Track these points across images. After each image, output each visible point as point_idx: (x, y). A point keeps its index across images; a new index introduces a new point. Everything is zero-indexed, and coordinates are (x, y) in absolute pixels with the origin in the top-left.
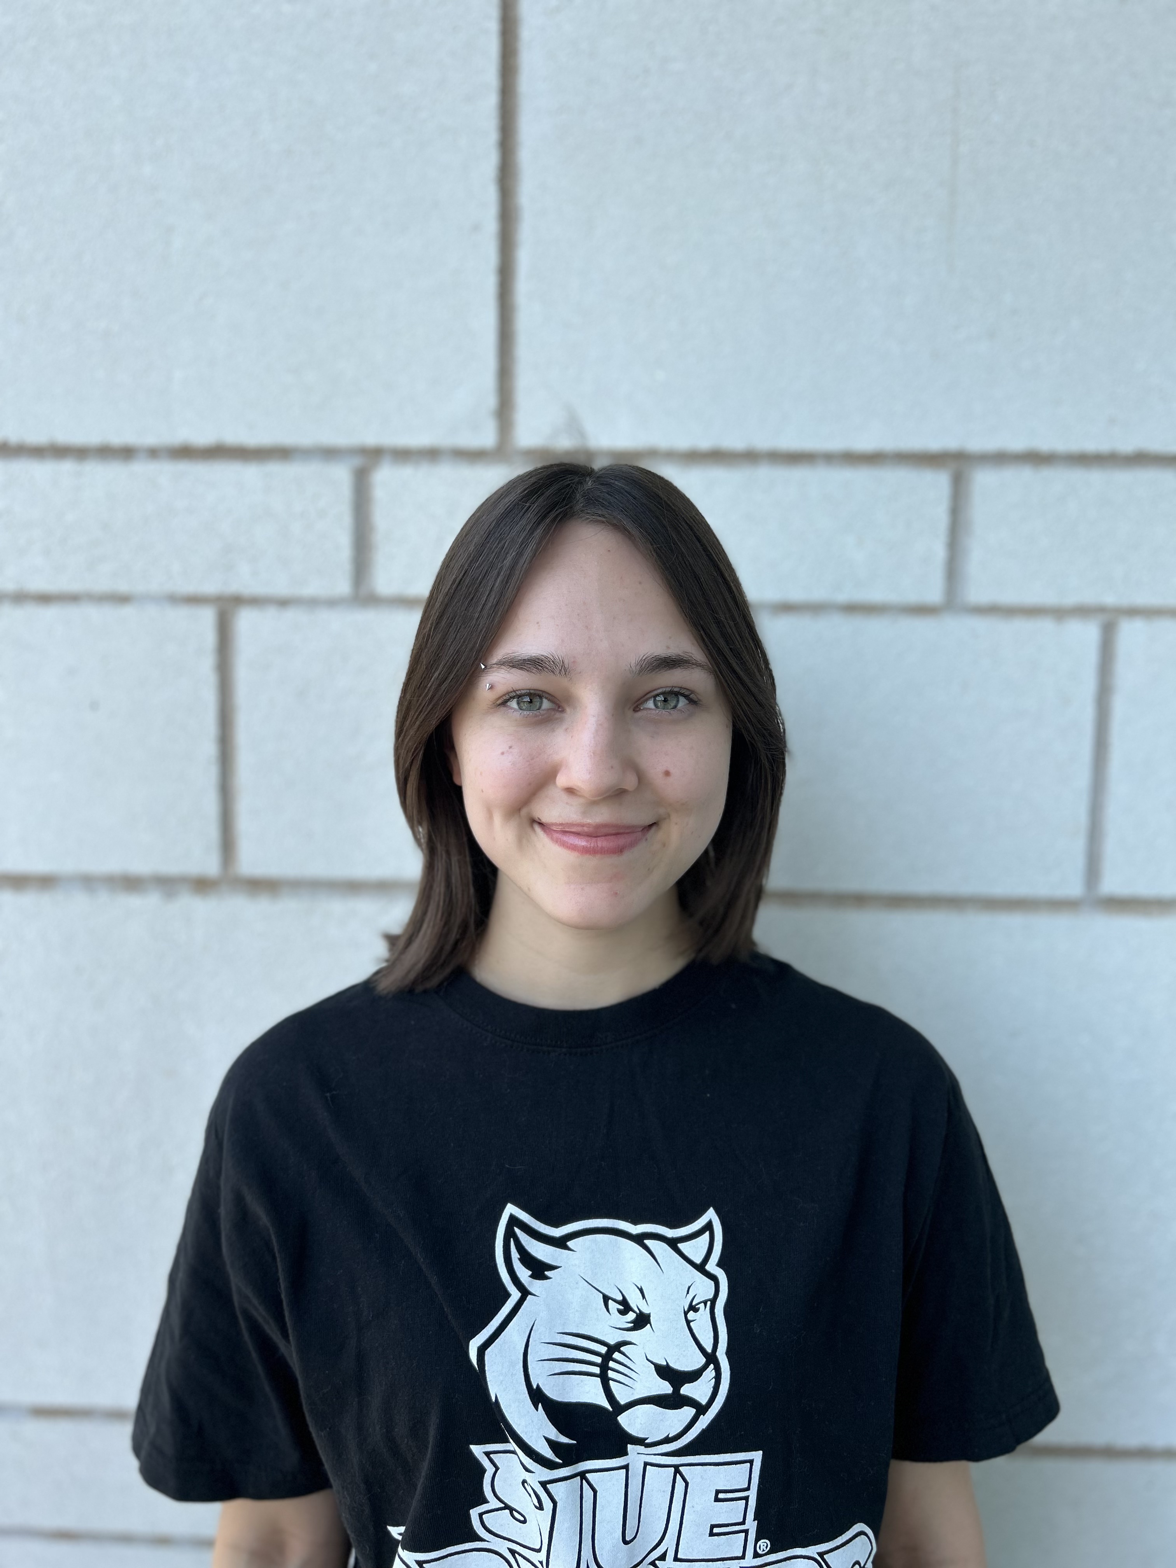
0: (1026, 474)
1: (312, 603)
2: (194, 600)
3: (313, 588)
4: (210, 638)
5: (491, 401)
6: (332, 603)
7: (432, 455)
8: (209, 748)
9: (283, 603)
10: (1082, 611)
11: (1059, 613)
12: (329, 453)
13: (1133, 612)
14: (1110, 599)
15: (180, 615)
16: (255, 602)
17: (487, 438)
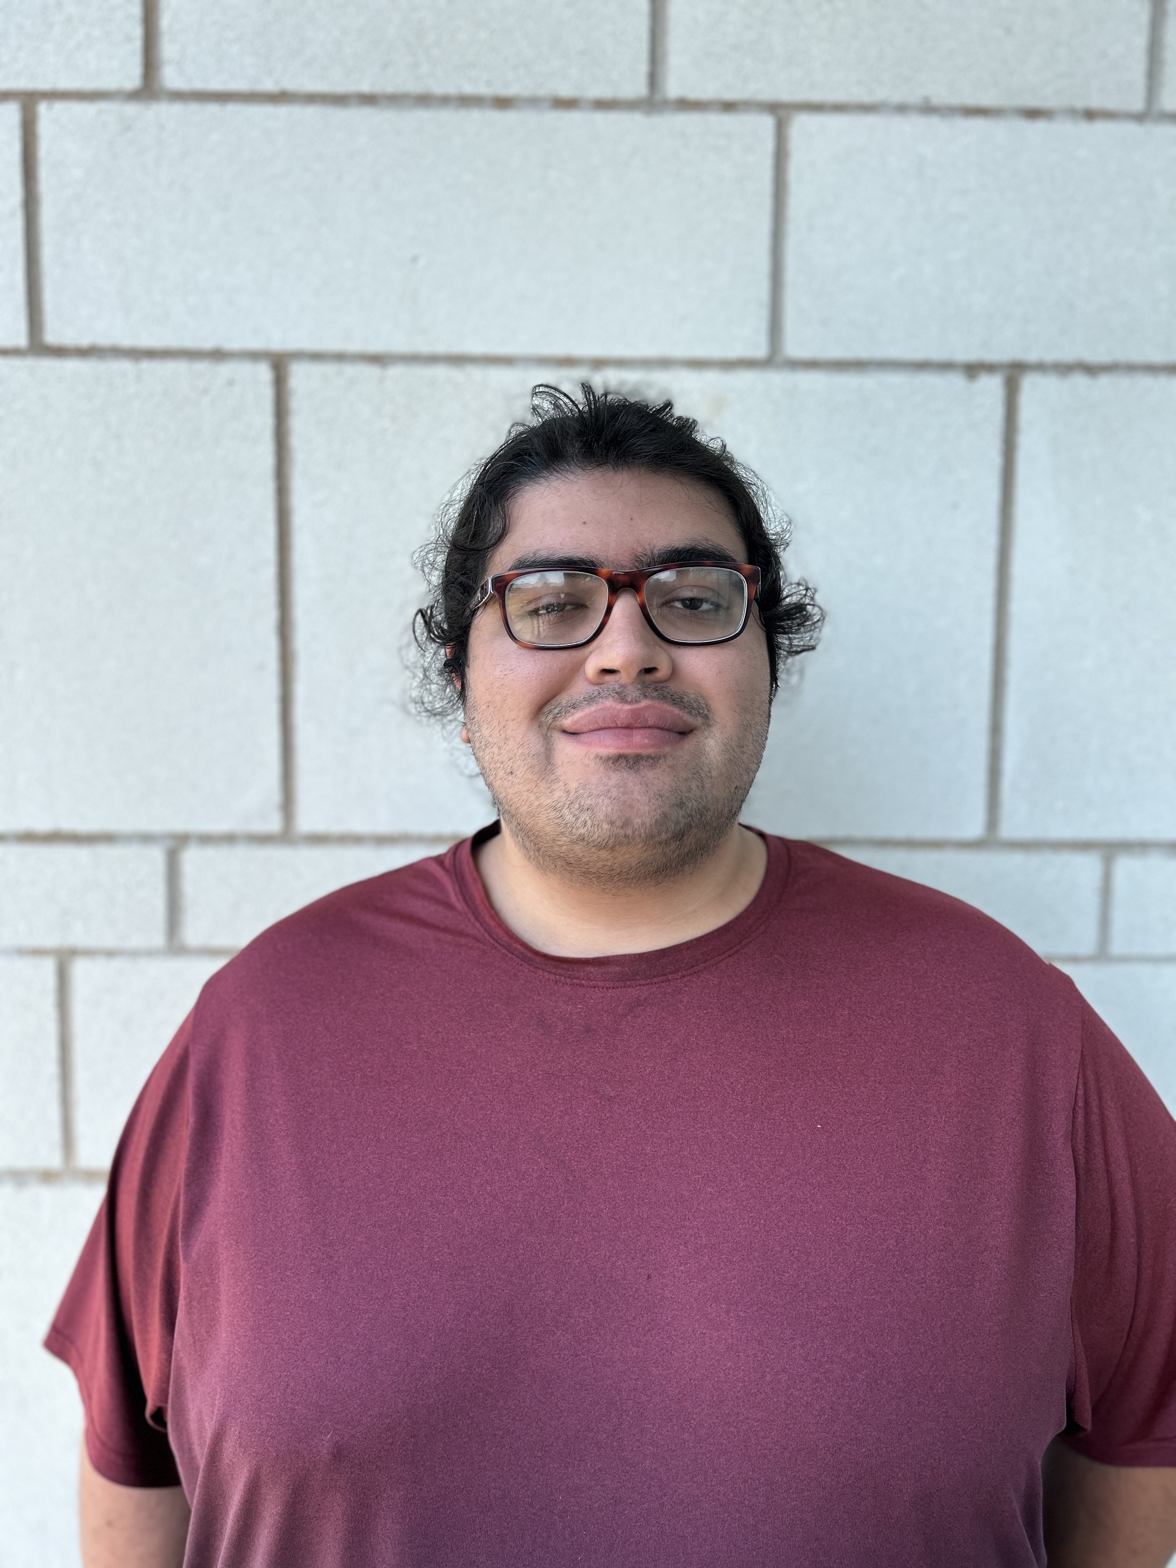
1: (134, 954)
2: (38, 952)
3: (135, 941)
4: (51, 982)
5: (276, 797)
6: (150, 953)
7: (229, 839)
8: (52, 1068)
9: (111, 954)
12: (146, 838)
15: (26, 967)
16: (89, 953)
17: (274, 824)
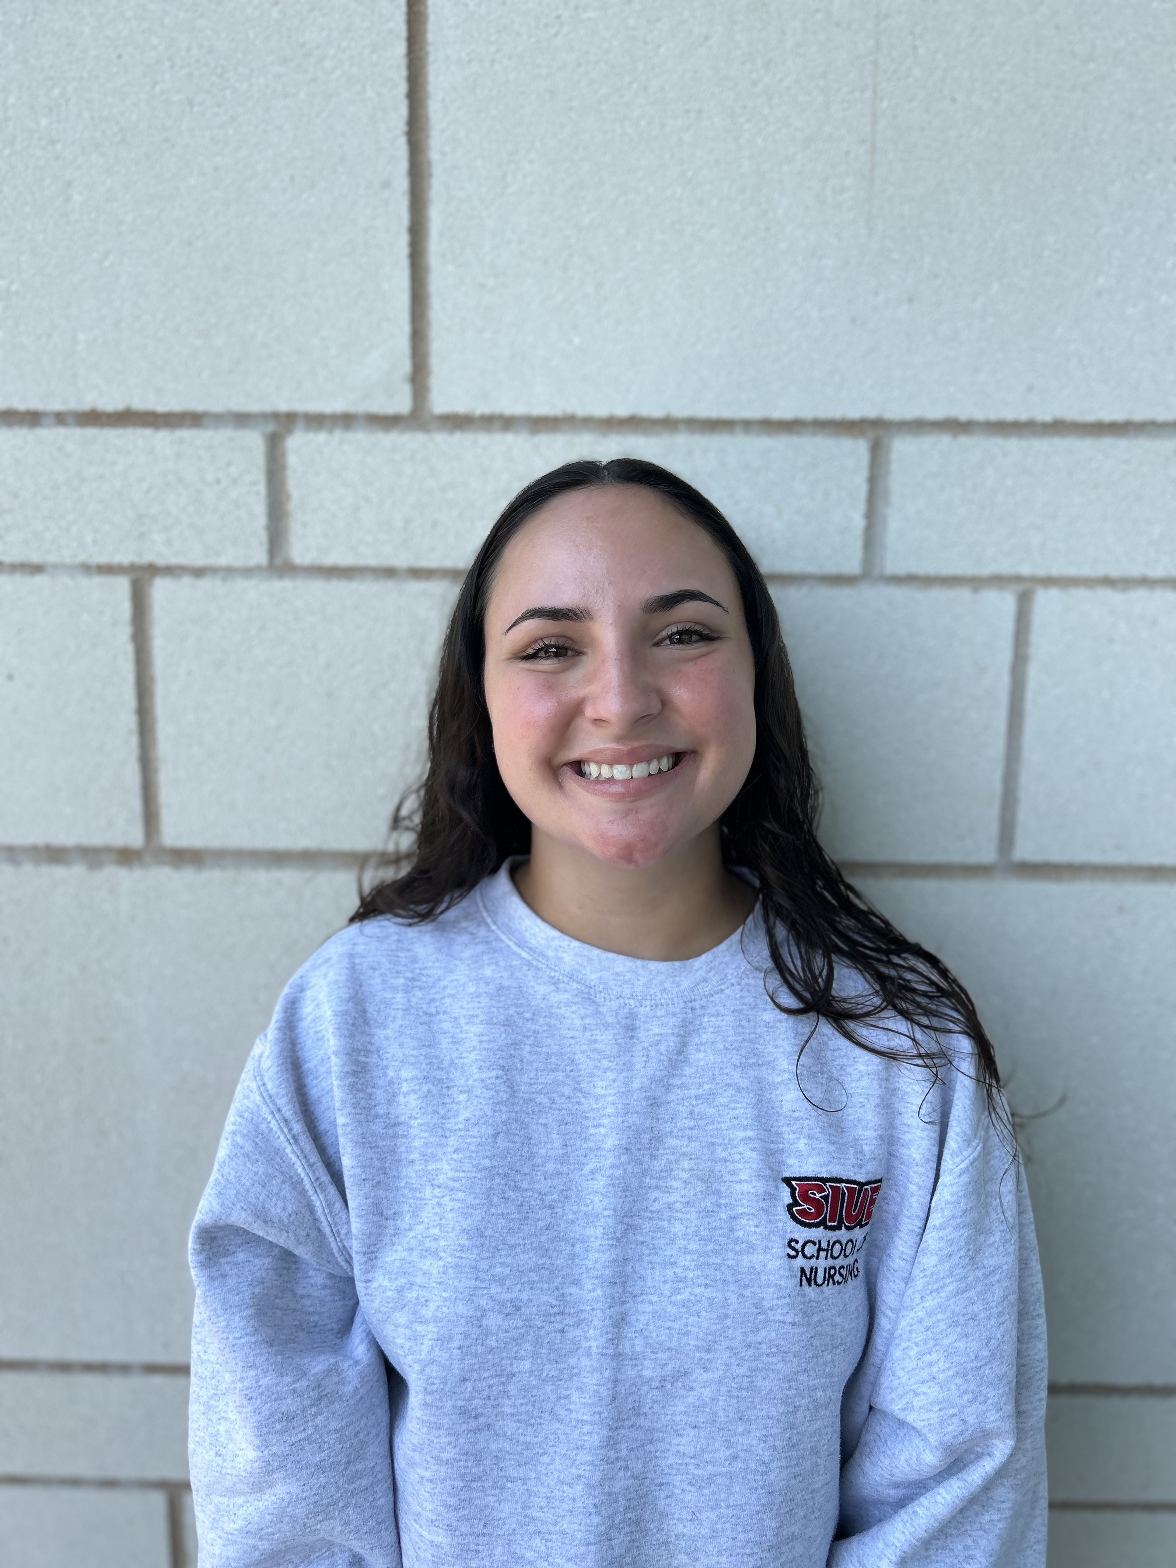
0: (945, 441)
1: (229, 572)
2: (109, 570)
3: (228, 558)
4: (126, 608)
5: (406, 366)
6: (248, 572)
7: (346, 421)
8: (130, 720)
9: (199, 572)
10: (998, 581)
11: (976, 583)
12: (241, 419)
13: (1049, 581)
14: (1026, 570)
15: (94, 585)
16: (170, 571)
17: (402, 404)
